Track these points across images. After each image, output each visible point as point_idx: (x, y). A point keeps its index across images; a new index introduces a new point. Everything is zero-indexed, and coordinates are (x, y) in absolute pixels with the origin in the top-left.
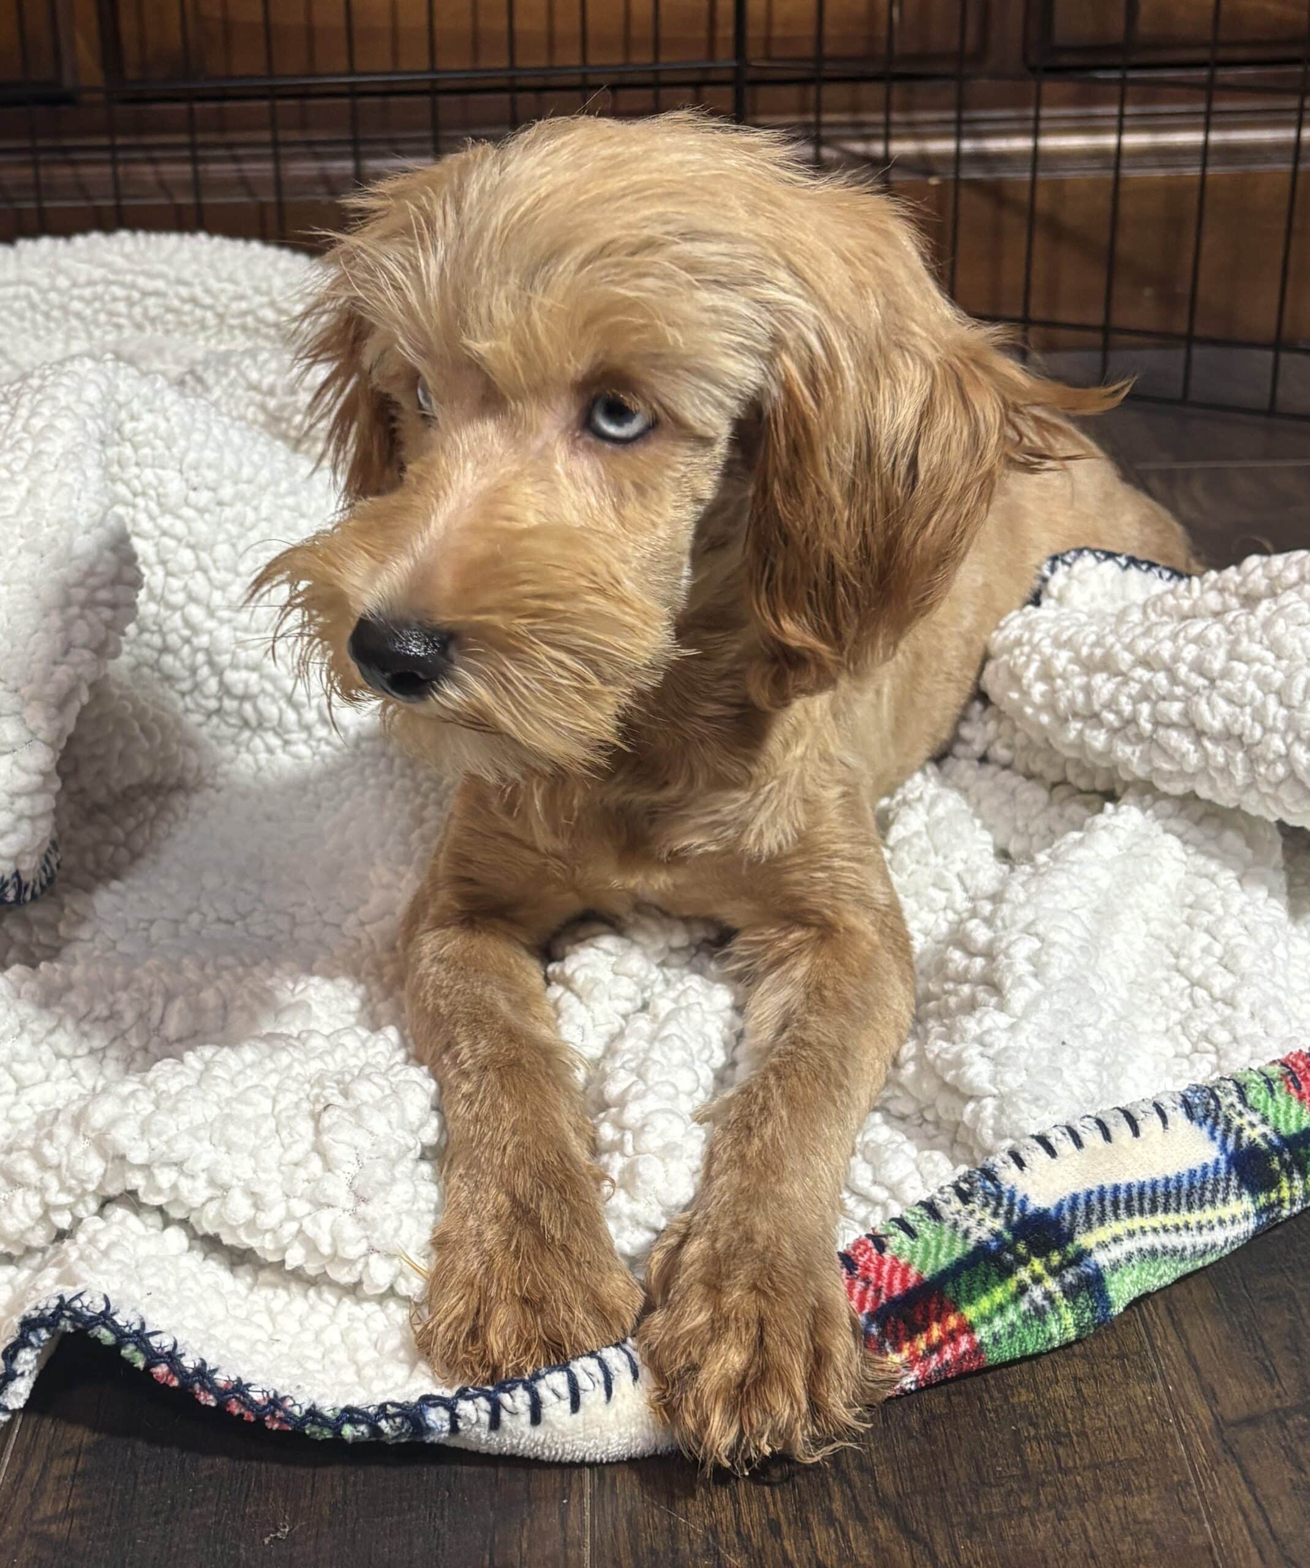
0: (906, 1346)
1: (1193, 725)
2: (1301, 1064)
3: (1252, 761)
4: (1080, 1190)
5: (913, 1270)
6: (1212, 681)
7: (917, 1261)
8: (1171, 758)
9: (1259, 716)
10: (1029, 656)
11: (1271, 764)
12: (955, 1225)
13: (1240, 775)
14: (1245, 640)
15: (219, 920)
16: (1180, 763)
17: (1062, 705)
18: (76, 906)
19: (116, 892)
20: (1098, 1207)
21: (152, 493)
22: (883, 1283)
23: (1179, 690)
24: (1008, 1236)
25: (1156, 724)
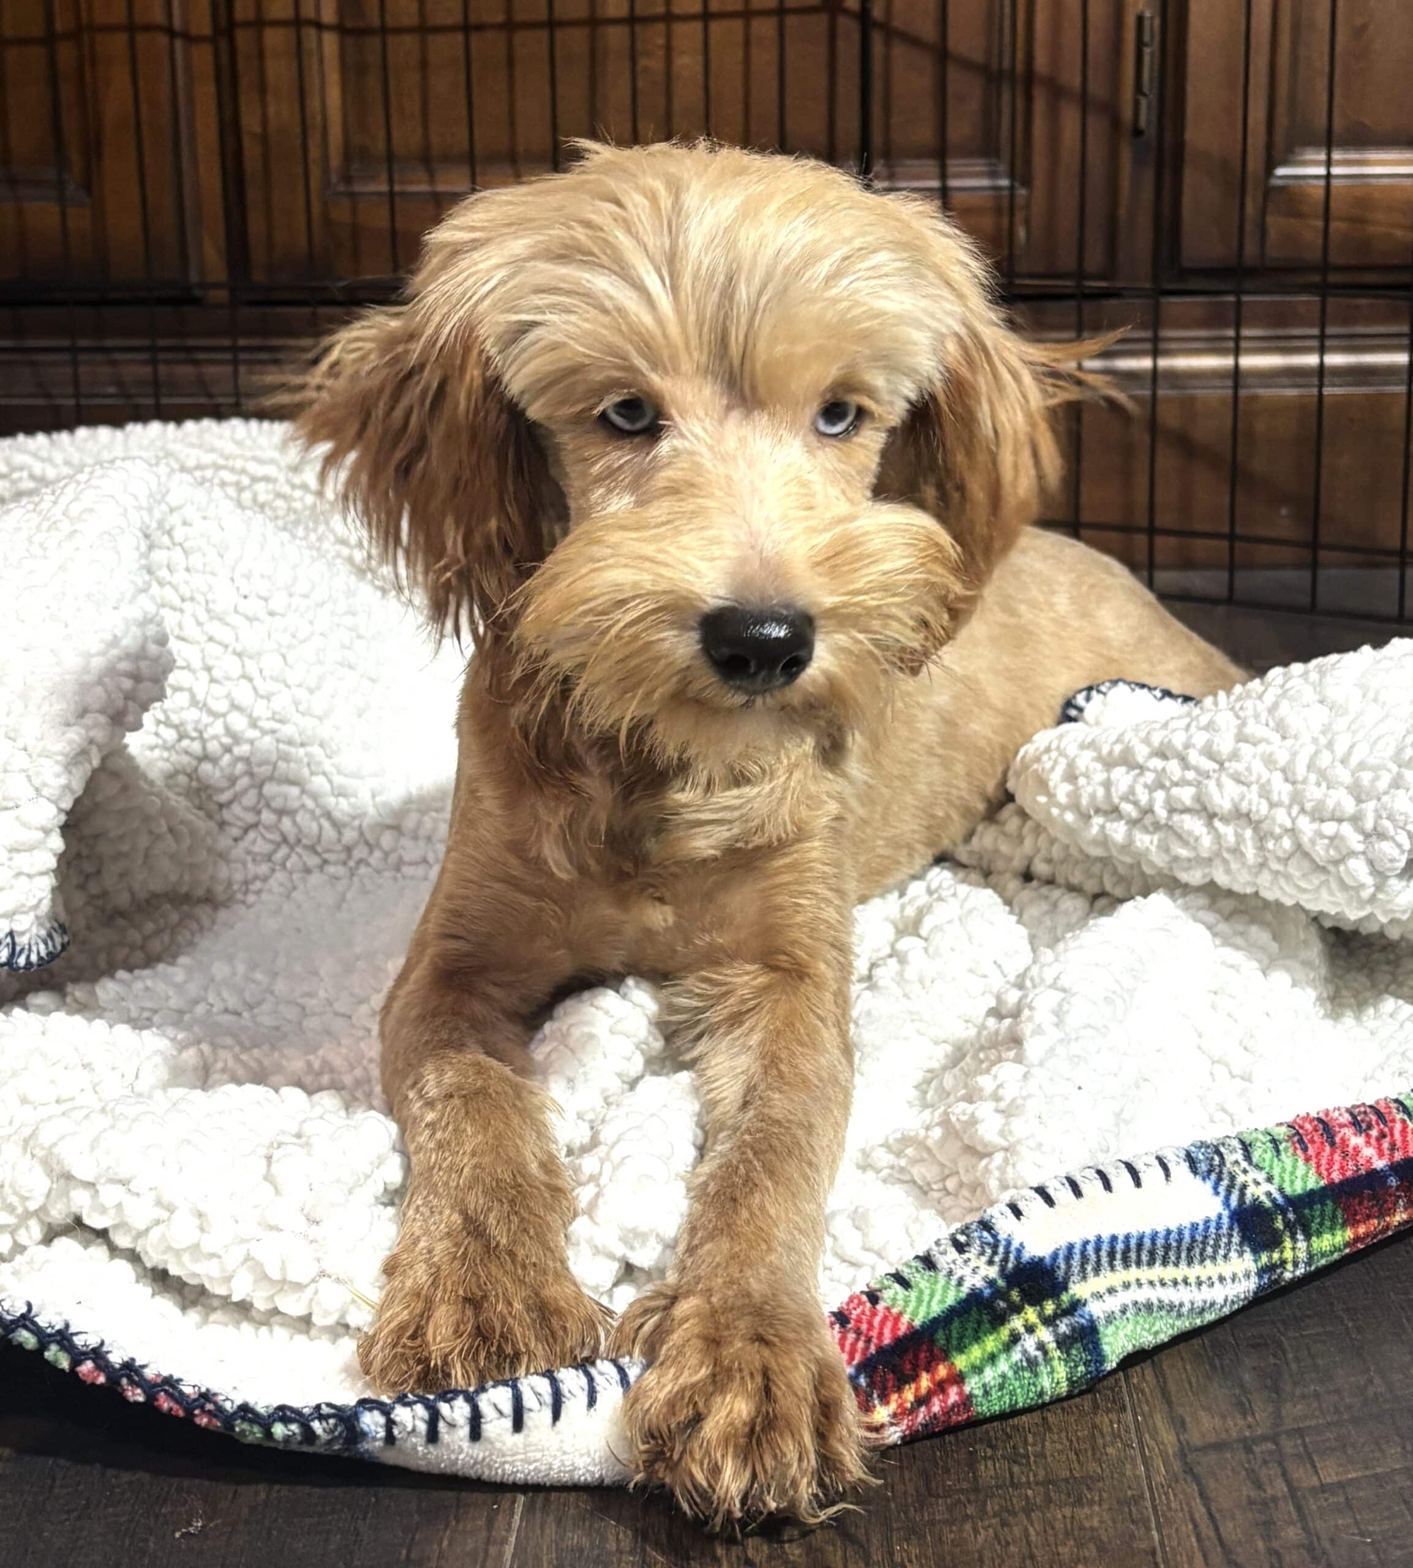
0: (895, 1397)
1: (1205, 809)
2: (1308, 1126)
3: (1261, 839)
4: (1077, 1240)
5: (905, 1319)
6: (1221, 764)
7: (909, 1310)
8: (1185, 843)
9: (1265, 792)
10: (1056, 762)
11: (1278, 838)
12: (950, 1273)
13: (1250, 852)
14: (1251, 722)
15: (226, 1011)
16: (1195, 849)
17: (1084, 801)
18: (78, 994)
19: (122, 982)
20: (1093, 1257)
21: (200, 598)
22: (874, 1333)
23: (1190, 775)
24: (1001, 1283)
25: (1172, 811)
